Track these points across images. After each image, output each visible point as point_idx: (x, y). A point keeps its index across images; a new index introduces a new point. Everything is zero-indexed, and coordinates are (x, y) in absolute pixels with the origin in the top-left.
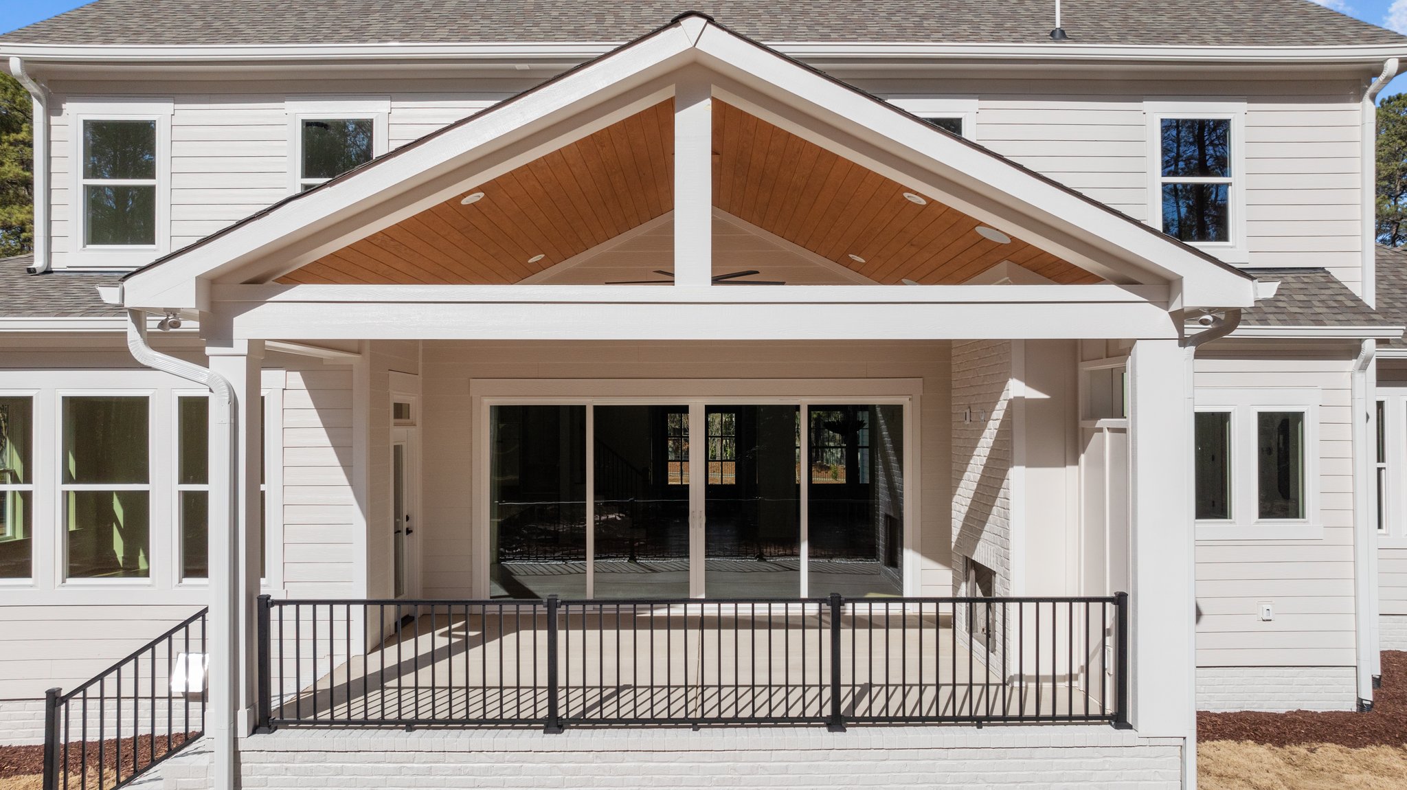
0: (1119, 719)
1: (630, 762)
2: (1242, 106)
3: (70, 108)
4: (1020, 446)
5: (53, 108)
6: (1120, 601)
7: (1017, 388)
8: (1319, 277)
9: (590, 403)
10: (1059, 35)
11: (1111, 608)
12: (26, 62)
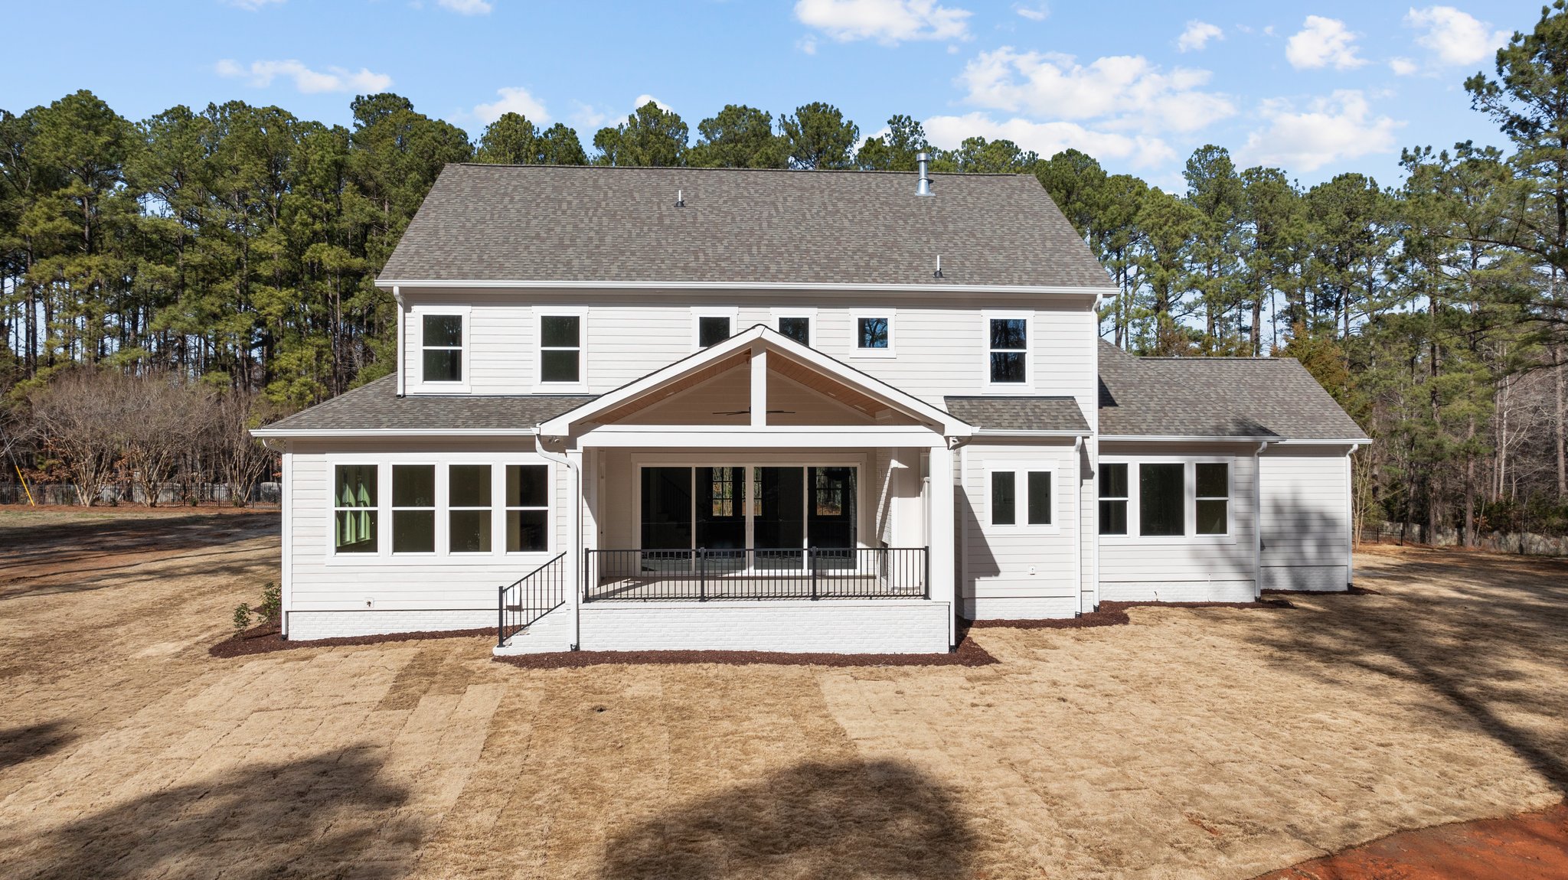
0: (926, 596)
1: (734, 612)
2: (1031, 313)
3: (415, 308)
4: (895, 489)
5: (407, 309)
6: (926, 549)
7: (895, 464)
8: (1068, 402)
9: (694, 466)
10: (939, 276)
11: (923, 553)
12: (401, 289)
